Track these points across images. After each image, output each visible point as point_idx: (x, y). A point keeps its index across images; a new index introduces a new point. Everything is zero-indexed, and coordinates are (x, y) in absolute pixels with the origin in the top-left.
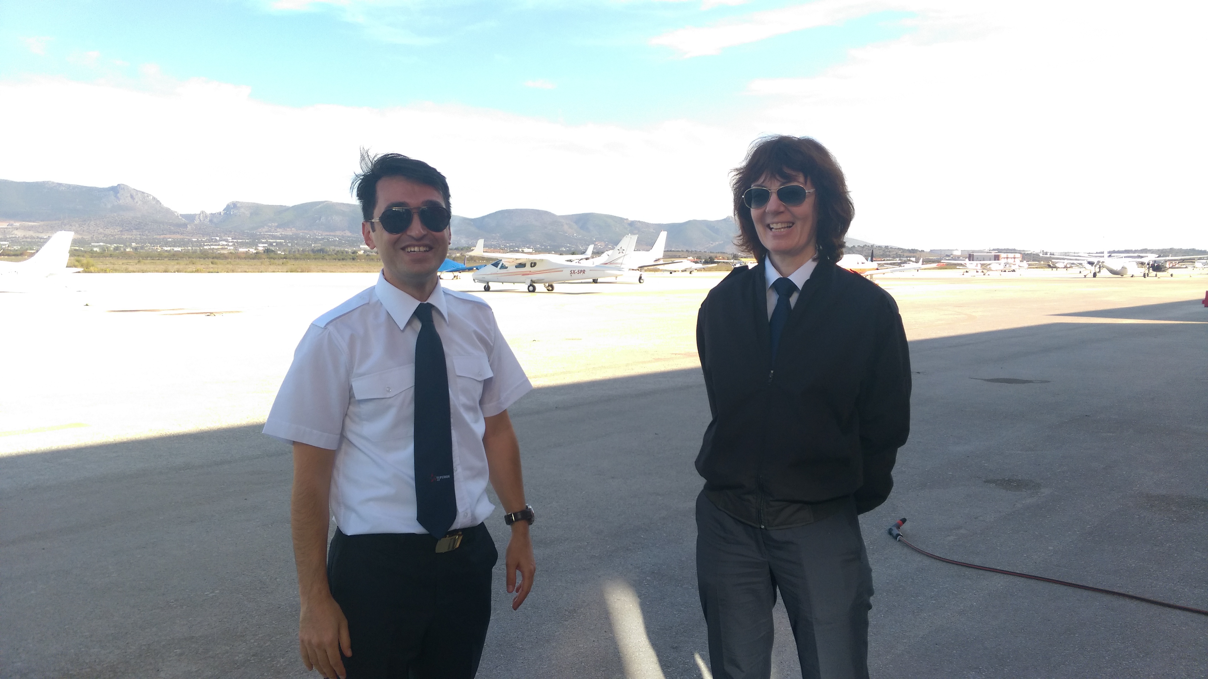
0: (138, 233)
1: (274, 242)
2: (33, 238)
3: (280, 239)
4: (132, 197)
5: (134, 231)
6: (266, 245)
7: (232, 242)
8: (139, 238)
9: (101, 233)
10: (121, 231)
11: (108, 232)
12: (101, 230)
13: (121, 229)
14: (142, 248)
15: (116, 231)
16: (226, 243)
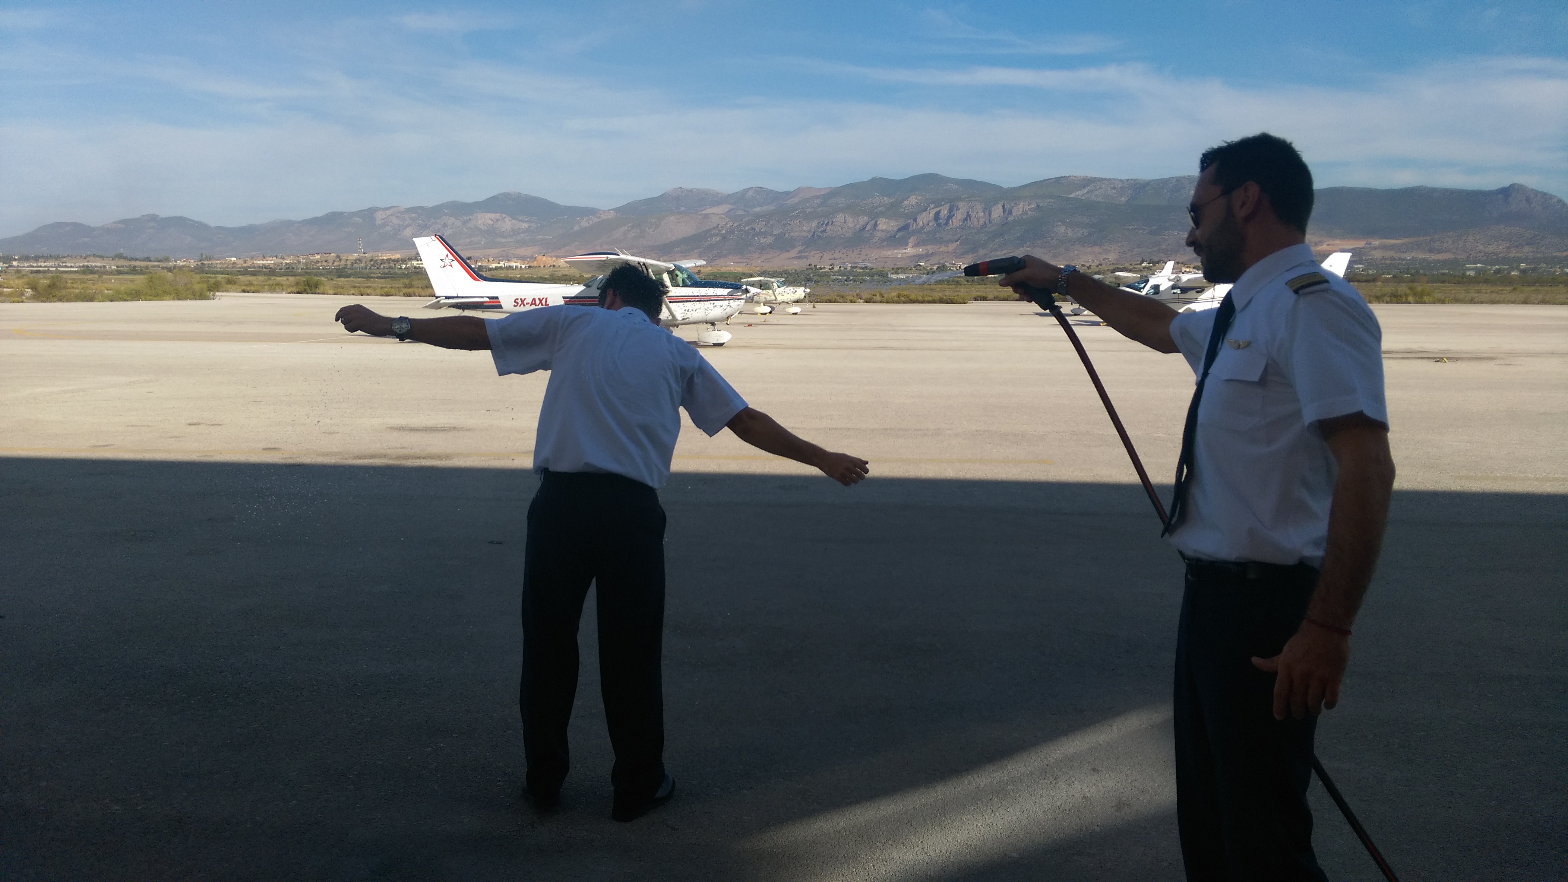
0: (1531, 250)
2: (1393, 259)
4: (1528, 200)
5: (1526, 247)
8: (1532, 256)
9: (1480, 252)
10: (1508, 248)
11: (1491, 249)
12: (1481, 248)
13: (1508, 245)
14: (1534, 270)
15: (1501, 247)
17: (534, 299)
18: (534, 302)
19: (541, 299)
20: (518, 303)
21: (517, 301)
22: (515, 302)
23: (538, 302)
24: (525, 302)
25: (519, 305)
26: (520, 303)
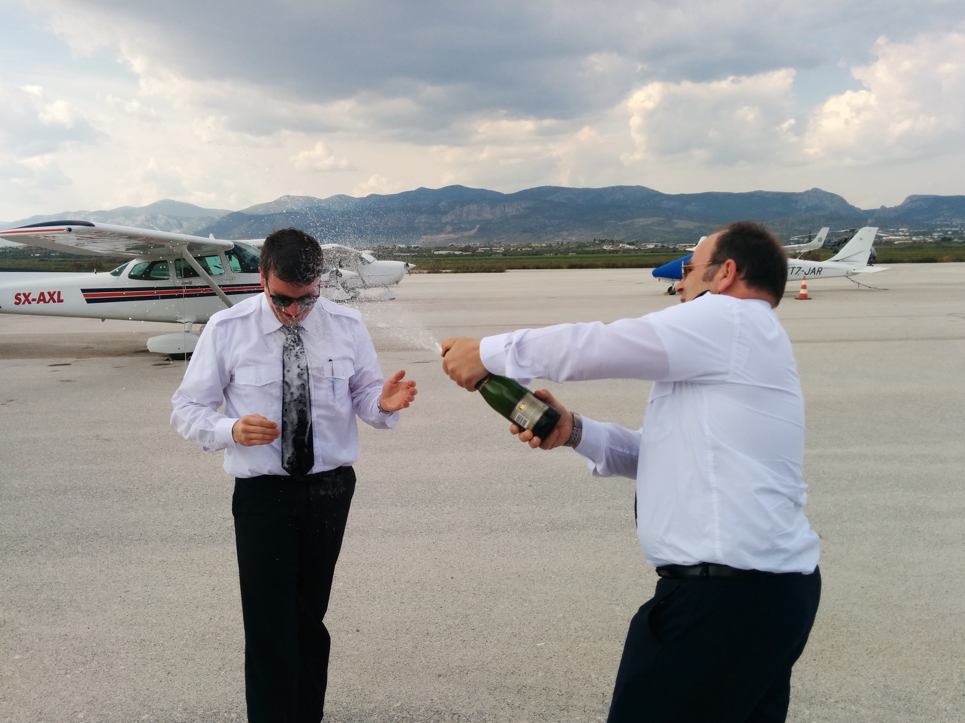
1: (950, 231)
3: (956, 227)
6: (941, 234)
7: (908, 232)
16: (903, 234)
17: (42, 294)
18: (42, 298)
19: (52, 293)
20: (20, 300)
21: (19, 296)
22: (16, 298)
23: (47, 297)
24: (30, 298)
25: (22, 301)
26: (23, 298)
